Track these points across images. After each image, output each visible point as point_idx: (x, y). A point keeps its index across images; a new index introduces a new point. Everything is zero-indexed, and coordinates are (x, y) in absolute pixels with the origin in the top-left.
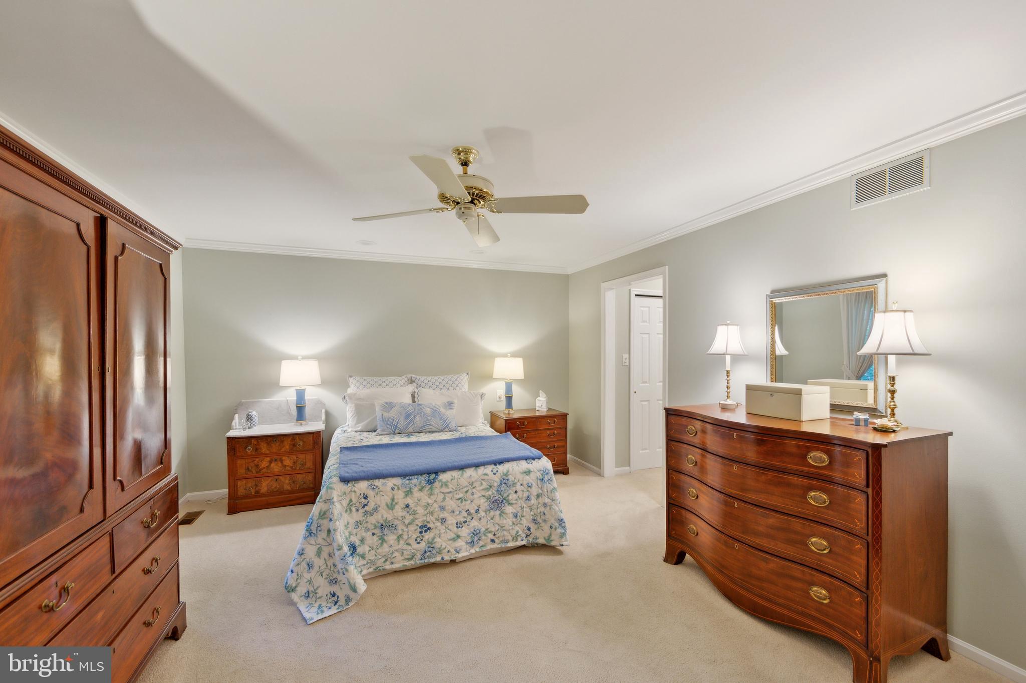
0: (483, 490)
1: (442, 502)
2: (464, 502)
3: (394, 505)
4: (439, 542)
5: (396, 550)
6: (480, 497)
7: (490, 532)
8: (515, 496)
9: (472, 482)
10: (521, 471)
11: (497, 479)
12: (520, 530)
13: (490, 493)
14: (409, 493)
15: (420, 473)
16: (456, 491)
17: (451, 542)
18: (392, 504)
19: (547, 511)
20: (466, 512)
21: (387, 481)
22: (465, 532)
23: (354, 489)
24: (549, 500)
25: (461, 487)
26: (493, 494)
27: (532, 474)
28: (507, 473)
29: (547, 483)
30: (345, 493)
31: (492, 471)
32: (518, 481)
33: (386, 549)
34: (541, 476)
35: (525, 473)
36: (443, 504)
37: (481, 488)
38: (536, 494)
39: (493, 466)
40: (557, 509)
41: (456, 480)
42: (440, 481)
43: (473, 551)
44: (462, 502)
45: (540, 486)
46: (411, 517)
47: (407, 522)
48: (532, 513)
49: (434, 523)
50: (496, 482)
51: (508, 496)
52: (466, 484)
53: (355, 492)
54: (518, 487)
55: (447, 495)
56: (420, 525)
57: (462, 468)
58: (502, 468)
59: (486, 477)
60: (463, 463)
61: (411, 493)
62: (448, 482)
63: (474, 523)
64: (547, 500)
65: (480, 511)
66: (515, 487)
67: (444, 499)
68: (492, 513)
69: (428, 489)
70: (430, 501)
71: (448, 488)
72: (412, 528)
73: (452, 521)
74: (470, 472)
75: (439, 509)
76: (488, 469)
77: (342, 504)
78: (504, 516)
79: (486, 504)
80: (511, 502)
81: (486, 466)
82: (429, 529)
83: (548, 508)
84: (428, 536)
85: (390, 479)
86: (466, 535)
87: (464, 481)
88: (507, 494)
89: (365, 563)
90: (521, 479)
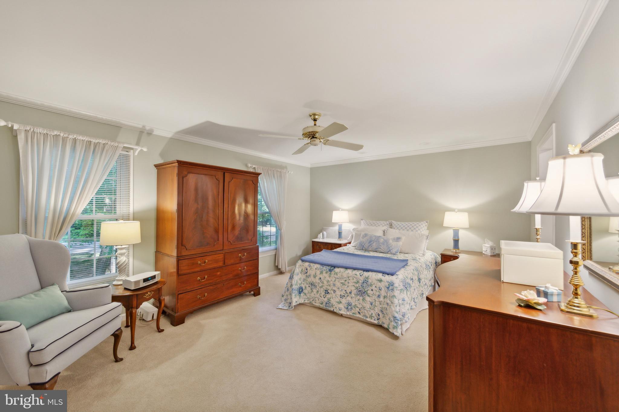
0: (353, 282)
1: (334, 282)
2: (344, 286)
3: (316, 277)
4: (333, 301)
5: (317, 297)
6: (352, 286)
7: (357, 307)
8: (372, 292)
9: (349, 277)
10: (376, 279)
11: (362, 279)
12: (373, 313)
13: (357, 285)
14: (321, 273)
15: (328, 265)
16: (341, 278)
17: (337, 303)
18: (315, 275)
19: (388, 308)
20: (345, 291)
21: (315, 265)
22: (344, 301)
23: (304, 265)
24: (390, 302)
25: (343, 277)
26: (359, 286)
27: (382, 283)
28: (368, 277)
29: (391, 291)
30: (301, 266)
31: (360, 274)
32: (374, 284)
33: (312, 295)
34: (388, 285)
35: (379, 280)
36: (334, 283)
37: (353, 281)
38: (383, 295)
39: (362, 272)
40: (393, 309)
41: (341, 273)
42: (334, 271)
43: (348, 313)
44: (343, 285)
45: (386, 291)
46: (322, 284)
47: (320, 286)
48: (380, 306)
49: (330, 291)
50: (361, 280)
51: (367, 291)
52: (345, 276)
53: (304, 266)
54: (373, 288)
55: (336, 279)
56: (325, 289)
57: (347, 268)
58: (366, 274)
59: (356, 276)
60: (347, 266)
61: (323, 273)
62: (338, 273)
63: (349, 298)
64: (388, 301)
65: (352, 293)
66: (372, 287)
67: (335, 280)
68: (358, 297)
69: (329, 273)
70: (329, 280)
71: (337, 276)
72: (322, 289)
73: (338, 293)
74: (349, 271)
75: (333, 285)
76: (358, 273)
77: (299, 269)
78: (365, 301)
79: (355, 291)
80: (369, 295)
81: (358, 271)
82: (328, 293)
83: (389, 306)
84: (328, 296)
85: (317, 264)
86: (344, 303)
87: (345, 275)
88: (367, 289)
89: (307, 298)
90: (375, 284)
